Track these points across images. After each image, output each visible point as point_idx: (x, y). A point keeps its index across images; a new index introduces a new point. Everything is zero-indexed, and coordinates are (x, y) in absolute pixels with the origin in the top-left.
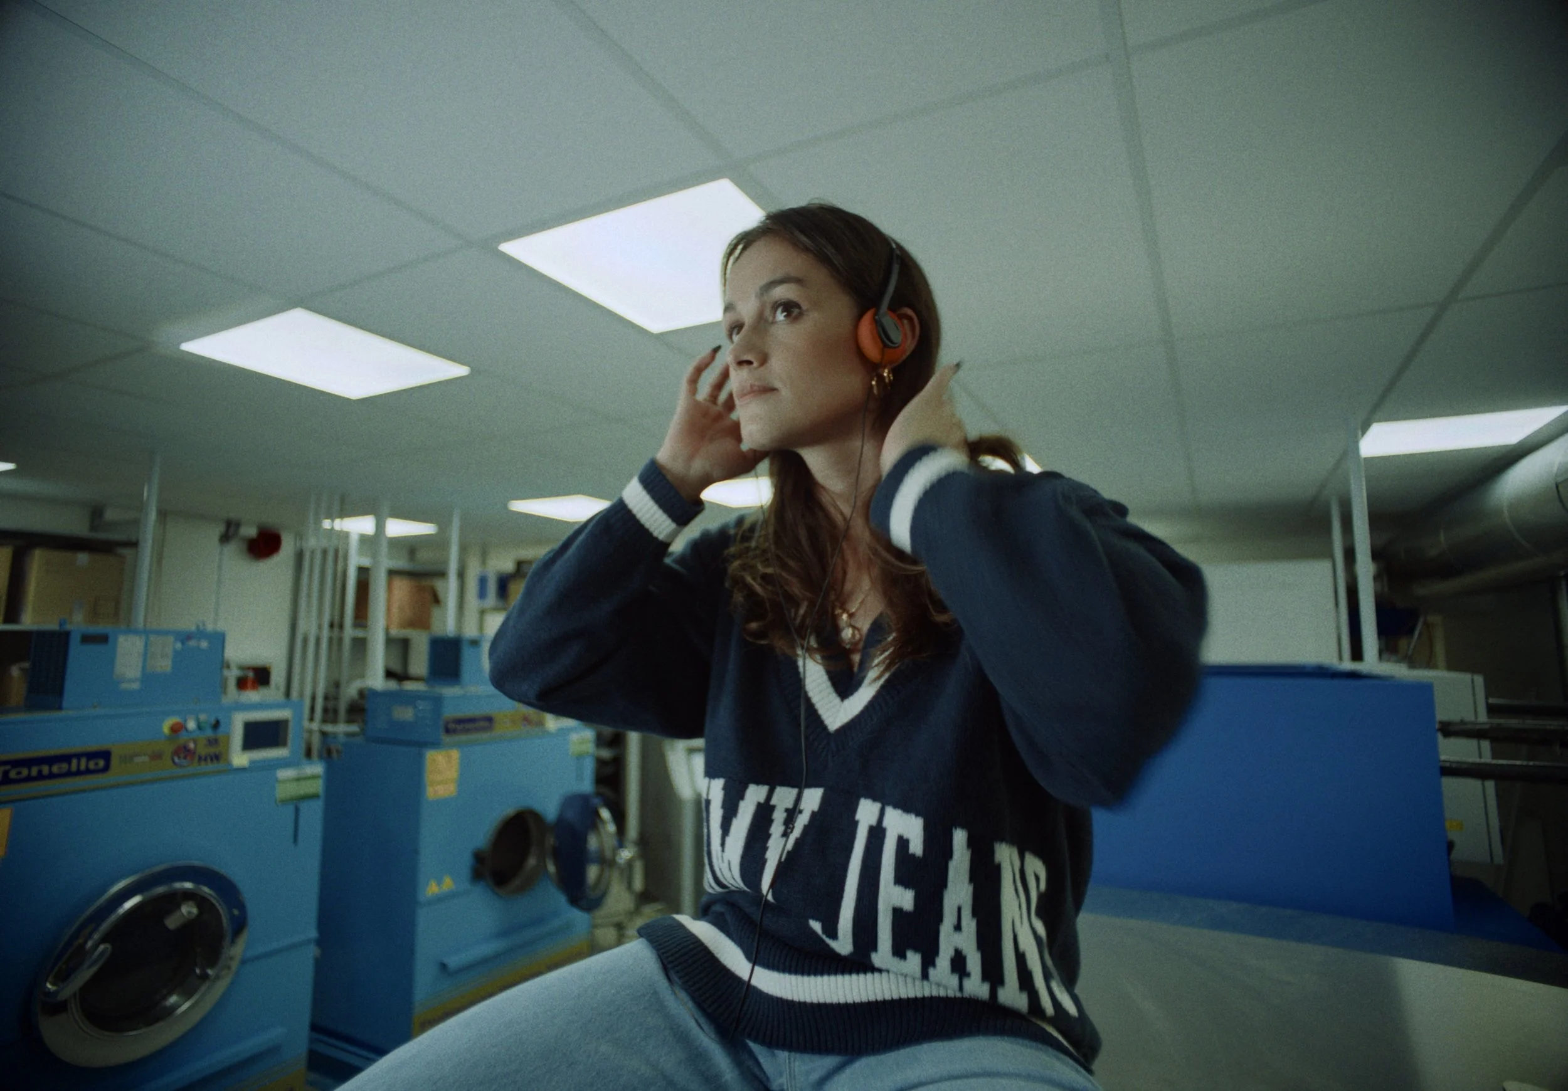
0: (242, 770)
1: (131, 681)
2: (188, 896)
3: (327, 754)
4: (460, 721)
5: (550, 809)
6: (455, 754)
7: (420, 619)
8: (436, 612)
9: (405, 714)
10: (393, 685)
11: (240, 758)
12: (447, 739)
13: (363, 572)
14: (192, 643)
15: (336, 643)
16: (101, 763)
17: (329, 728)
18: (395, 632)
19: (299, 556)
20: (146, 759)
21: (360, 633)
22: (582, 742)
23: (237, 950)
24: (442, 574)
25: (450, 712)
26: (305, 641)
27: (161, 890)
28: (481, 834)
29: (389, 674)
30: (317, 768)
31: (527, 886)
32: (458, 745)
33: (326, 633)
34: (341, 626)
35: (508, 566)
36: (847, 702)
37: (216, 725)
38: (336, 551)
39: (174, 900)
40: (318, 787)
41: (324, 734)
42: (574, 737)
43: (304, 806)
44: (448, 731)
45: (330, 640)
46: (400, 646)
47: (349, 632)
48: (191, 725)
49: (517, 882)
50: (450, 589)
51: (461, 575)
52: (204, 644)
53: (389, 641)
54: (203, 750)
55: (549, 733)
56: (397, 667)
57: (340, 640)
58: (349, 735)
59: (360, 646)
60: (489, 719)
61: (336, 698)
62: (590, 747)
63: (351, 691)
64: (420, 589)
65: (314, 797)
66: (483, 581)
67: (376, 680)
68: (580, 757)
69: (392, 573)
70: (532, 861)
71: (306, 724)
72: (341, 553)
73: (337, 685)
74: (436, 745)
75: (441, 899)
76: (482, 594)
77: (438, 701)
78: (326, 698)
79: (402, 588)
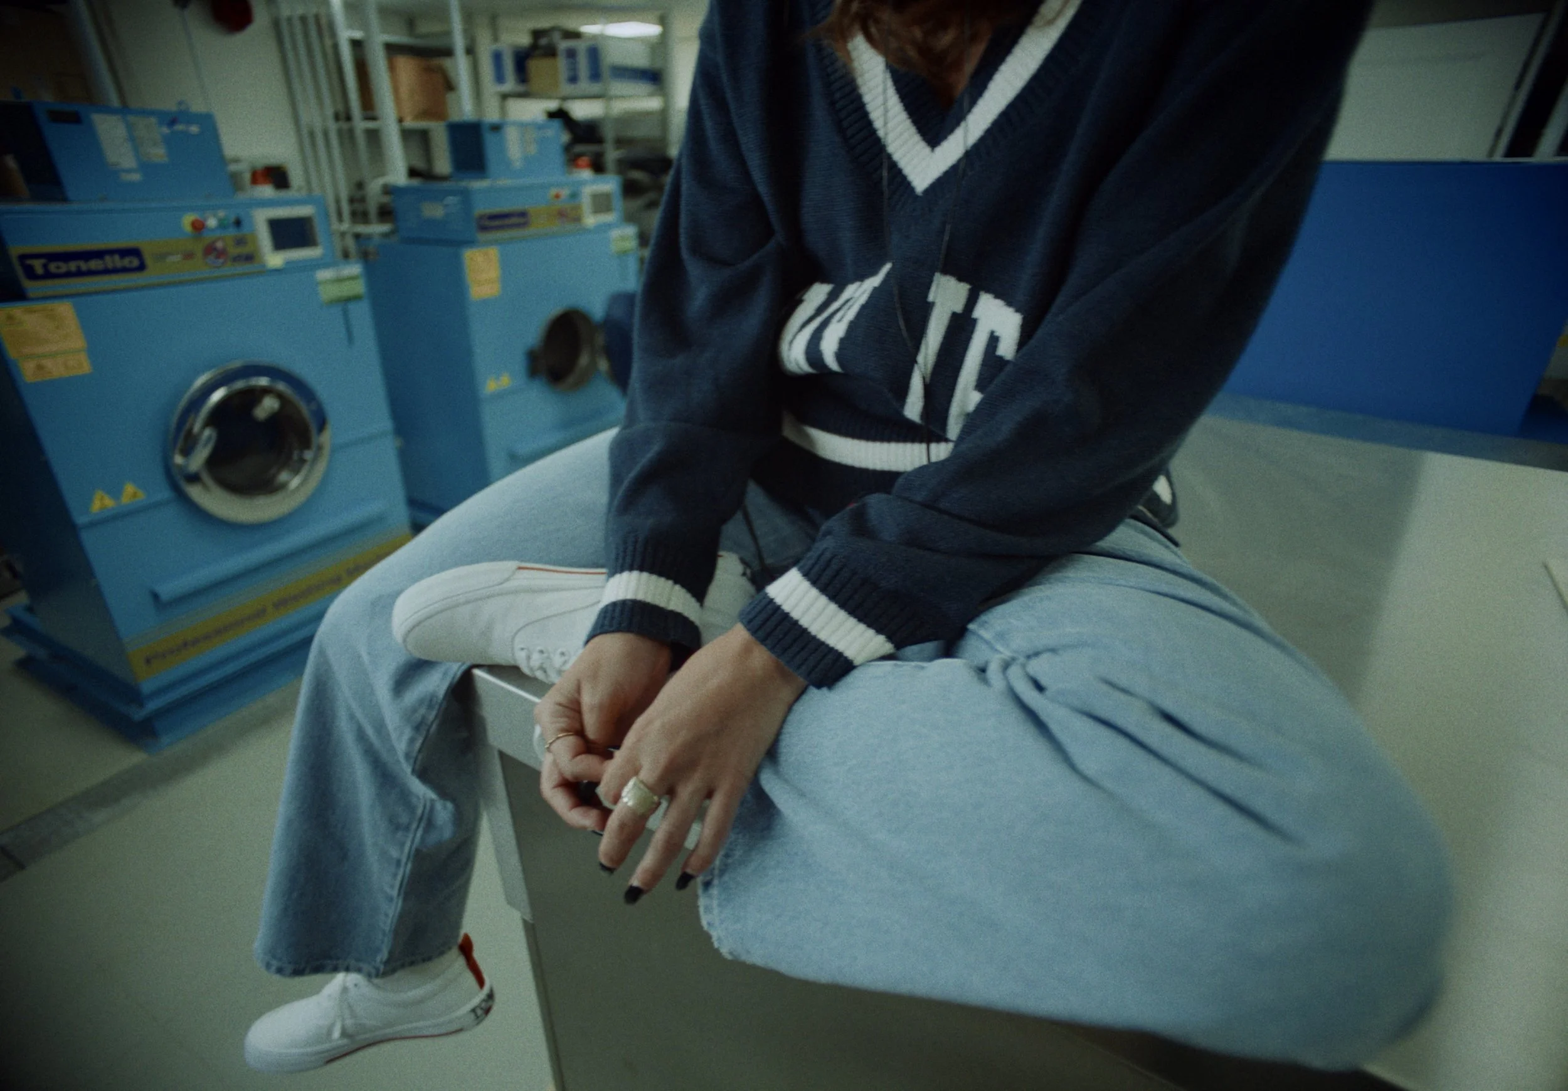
0: (277, 271)
1: (129, 171)
2: (266, 391)
3: (365, 256)
4: (494, 217)
5: (596, 307)
6: (494, 252)
7: (434, 108)
8: (450, 97)
9: (434, 211)
10: (416, 182)
11: (275, 259)
12: (482, 237)
13: (357, 45)
14: (179, 127)
15: (347, 137)
16: (136, 262)
17: (361, 229)
18: (409, 123)
19: (276, 24)
20: (177, 258)
21: (371, 125)
22: (623, 238)
23: (326, 438)
24: (448, 52)
25: (482, 208)
26: (312, 134)
27: (240, 385)
28: (532, 333)
29: (413, 173)
30: (354, 269)
31: (582, 382)
32: (495, 242)
33: (333, 126)
34: (349, 118)
35: (525, 40)
36: (938, 150)
37: (238, 223)
38: (317, 18)
39: (253, 396)
40: (359, 287)
41: (357, 236)
42: (615, 233)
43: (352, 306)
44: (484, 229)
45: (340, 132)
46: (417, 139)
47: (360, 125)
48: (212, 222)
49: (571, 379)
50: (460, 67)
51: (470, 51)
52: (194, 129)
53: (407, 135)
54: (234, 251)
55: (587, 231)
56: (420, 164)
57: (351, 131)
58: (385, 235)
59: (374, 137)
60: (523, 214)
61: (363, 200)
62: (632, 244)
63: (374, 187)
64: (428, 70)
65: (356, 298)
66: (497, 57)
67: (398, 175)
68: (623, 254)
69: (392, 49)
70: (584, 360)
71: (335, 226)
72: (324, 21)
73: (360, 185)
74: (471, 243)
75: (500, 396)
76: (500, 78)
77: (465, 195)
78: (352, 201)
79: (407, 67)
